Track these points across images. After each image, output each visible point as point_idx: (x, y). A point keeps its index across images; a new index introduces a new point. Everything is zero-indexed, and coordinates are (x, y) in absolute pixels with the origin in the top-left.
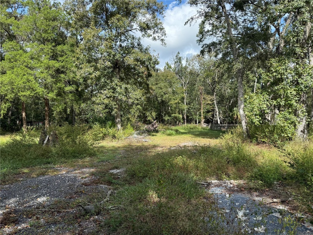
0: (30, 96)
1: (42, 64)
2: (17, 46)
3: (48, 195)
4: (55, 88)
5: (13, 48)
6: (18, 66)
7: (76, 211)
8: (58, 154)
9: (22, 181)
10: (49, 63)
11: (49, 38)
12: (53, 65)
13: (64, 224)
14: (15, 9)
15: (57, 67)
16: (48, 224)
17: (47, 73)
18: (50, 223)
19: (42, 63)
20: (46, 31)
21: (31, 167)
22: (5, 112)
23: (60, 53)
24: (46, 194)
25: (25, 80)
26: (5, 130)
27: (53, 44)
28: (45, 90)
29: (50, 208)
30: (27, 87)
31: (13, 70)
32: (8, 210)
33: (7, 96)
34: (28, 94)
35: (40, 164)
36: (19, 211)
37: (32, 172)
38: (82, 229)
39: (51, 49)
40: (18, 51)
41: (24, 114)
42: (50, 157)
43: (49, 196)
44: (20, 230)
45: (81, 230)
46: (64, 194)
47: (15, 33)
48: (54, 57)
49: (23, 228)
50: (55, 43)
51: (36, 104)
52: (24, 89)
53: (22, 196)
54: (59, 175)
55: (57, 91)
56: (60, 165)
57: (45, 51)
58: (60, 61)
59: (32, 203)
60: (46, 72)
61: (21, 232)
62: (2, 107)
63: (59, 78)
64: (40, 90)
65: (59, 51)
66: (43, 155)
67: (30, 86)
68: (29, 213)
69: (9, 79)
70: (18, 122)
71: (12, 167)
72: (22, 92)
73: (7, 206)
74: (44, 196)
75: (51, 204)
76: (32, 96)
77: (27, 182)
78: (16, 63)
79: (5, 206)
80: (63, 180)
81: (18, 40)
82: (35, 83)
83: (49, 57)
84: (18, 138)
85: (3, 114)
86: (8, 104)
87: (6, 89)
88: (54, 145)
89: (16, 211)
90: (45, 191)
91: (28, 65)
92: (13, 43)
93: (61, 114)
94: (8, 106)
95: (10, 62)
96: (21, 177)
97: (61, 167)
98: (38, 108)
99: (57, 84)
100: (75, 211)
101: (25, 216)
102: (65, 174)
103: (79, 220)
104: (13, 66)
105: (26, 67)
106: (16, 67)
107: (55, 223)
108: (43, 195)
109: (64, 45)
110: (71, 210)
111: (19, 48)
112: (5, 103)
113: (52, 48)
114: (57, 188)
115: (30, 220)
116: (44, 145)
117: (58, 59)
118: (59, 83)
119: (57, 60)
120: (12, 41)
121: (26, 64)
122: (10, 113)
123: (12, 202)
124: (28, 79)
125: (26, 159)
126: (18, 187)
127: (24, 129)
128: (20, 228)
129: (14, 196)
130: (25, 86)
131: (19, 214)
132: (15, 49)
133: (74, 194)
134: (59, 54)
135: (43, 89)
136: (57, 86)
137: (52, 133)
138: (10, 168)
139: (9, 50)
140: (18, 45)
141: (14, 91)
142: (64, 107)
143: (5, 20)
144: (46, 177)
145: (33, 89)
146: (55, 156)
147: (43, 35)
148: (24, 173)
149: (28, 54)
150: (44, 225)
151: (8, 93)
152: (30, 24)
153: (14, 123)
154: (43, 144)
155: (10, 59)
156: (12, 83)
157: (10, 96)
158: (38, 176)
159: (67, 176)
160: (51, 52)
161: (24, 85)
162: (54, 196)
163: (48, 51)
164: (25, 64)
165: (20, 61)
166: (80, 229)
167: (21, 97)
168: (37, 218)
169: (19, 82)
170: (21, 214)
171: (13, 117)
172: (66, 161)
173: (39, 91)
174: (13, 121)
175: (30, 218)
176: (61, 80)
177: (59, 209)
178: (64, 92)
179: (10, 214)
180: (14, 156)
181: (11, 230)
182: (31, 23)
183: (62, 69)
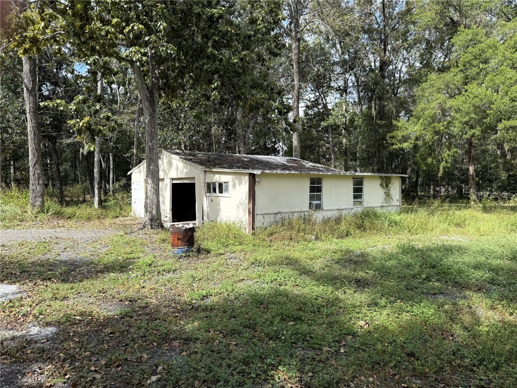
41: (471, 168)
85: (445, 168)
94: (455, 153)
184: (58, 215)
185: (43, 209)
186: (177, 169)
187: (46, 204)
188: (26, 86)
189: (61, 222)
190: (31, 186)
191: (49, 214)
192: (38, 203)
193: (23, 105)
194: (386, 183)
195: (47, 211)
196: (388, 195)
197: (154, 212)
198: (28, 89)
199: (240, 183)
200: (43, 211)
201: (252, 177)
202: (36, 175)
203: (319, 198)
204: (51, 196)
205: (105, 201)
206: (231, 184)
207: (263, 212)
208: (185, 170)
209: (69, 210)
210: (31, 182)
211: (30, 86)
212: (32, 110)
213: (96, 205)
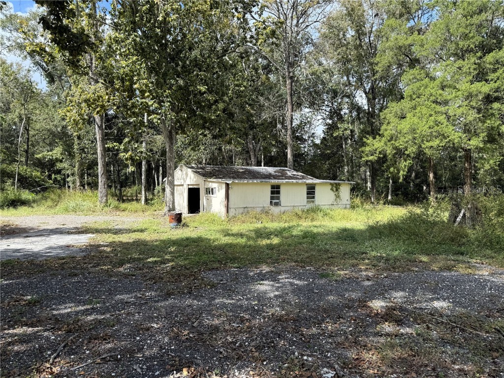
0: (439, 147)
1: (458, 93)
2: (421, 74)
3: (451, 300)
4: (483, 130)
5: (415, 78)
6: (421, 103)
7: (493, 338)
8: (479, 242)
9: (416, 271)
10: (470, 89)
11: (471, 46)
12: (477, 90)
13: (468, 351)
14: (419, 18)
15: (485, 93)
16: (444, 342)
17: (466, 106)
18: (446, 341)
19: (459, 90)
20: (466, 35)
21: (433, 255)
22: (405, 173)
23: (492, 67)
24: (448, 298)
25: (432, 123)
26: (406, 199)
27: (479, 54)
28: (465, 135)
29: (450, 320)
30: (434, 134)
31: (415, 111)
32: (394, 305)
33: (407, 150)
34: (436, 144)
35: (446, 252)
36: (406, 310)
37: (432, 262)
38: (497, 369)
39: (475, 64)
40: (422, 80)
41: (431, 175)
42: (464, 244)
43: (452, 302)
44: (402, 334)
45: (494, 370)
46: (478, 307)
47: (419, 55)
48: (481, 76)
49: (407, 333)
50: (483, 51)
51: (452, 159)
52: (431, 137)
53: (413, 292)
54: (476, 275)
55: (485, 134)
56: (481, 260)
57: (464, 70)
58: (492, 80)
59: (424, 305)
60: (465, 104)
61: (403, 337)
62: (401, 167)
63: (490, 111)
64: (456, 135)
65: (490, 63)
66: (452, 240)
67: (439, 131)
68: (418, 317)
69: (410, 126)
70: (425, 188)
71: (406, 251)
72: (427, 141)
73: (392, 299)
74: (444, 300)
75: (453, 316)
76: (442, 146)
77: (423, 275)
78: (420, 100)
79: (390, 299)
80: (481, 285)
81: (422, 65)
82: (447, 125)
83: (471, 78)
84: (417, 210)
85: (403, 176)
86: (410, 161)
87: (406, 140)
88: (474, 225)
89: (401, 309)
90: (447, 293)
91: (437, 98)
92: (415, 71)
93: (495, 175)
94: (409, 164)
95: (412, 99)
96: (417, 267)
97: (483, 264)
98: (456, 166)
99: (484, 122)
100: (490, 338)
101: (411, 319)
102: (488, 275)
103: (495, 354)
104: (415, 106)
105: (434, 102)
106: (419, 105)
107: (453, 343)
108: (442, 299)
109: (499, 50)
110: (485, 335)
111: (423, 75)
112: (405, 160)
113: (477, 61)
114: (468, 295)
115: (417, 326)
116: (456, 224)
117: (487, 78)
118: (490, 119)
119: (486, 81)
120: (413, 68)
121: (434, 98)
122: (413, 175)
123: (398, 296)
124: (436, 121)
125: (427, 243)
126: (410, 279)
127: (431, 199)
128: (403, 331)
129: (403, 290)
130: (431, 133)
131: (405, 314)
132: (418, 80)
133: (496, 311)
134: (490, 69)
135: (460, 134)
136: (486, 125)
137: (469, 206)
138: (403, 251)
139: (410, 83)
140: (422, 72)
141: (416, 141)
142: (499, 161)
143: (404, 41)
144: (453, 273)
145: (443, 134)
146: (473, 244)
147: (461, 43)
148: (421, 262)
149: (437, 82)
150: (436, 341)
151: (409, 146)
152: (439, 34)
153: (418, 189)
154: (455, 222)
155: (411, 96)
156: (413, 131)
157: (412, 150)
158: (441, 269)
159: (489, 281)
160: (475, 69)
161: (430, 131)
162: (460, 304)
163: (469, 68)
164: (432, 98)
165: (424, 95)
166: (494, 368)
167: (427, 149)
168: (428, 328)
169: (423, 128)
170: (407, 315)
171: (418, 180)
172: (493, 255)
173: (453, 137)
174: (419, 187)
175: (419, 324)
176: (493, 115)
177: (465, 326)
178: (499, 135)
179: (395, 310)
180: (410, 236)
181: (392, 330)
182: (442, 31)
183: (496, 94)
184: (117, 208)
185: (107, 205)
186: (190, 178)
187: (109, 201)
188: (97, 124)
189: (118, 213)
190: (99, 188)
191: (110, 208)
192: (104, 200)
193: (94, 135)
194: (336, 188)
195: (109, 205)
196: (338, 197)
197: (171, 206)
198: (98, 125)
199: (222, 189)
200: (107, 206)
201: (227, 185)
202: (103, 182)
203: (278, 198)
204: (113, 195)
205: (152, 199)
206: (217, 189)
207: (235, 207)
208: (194, 180)
209: (123, 205)
210: (100, 187)
211: (99, 124)
212: (101, 139)
213: (143, 202)
